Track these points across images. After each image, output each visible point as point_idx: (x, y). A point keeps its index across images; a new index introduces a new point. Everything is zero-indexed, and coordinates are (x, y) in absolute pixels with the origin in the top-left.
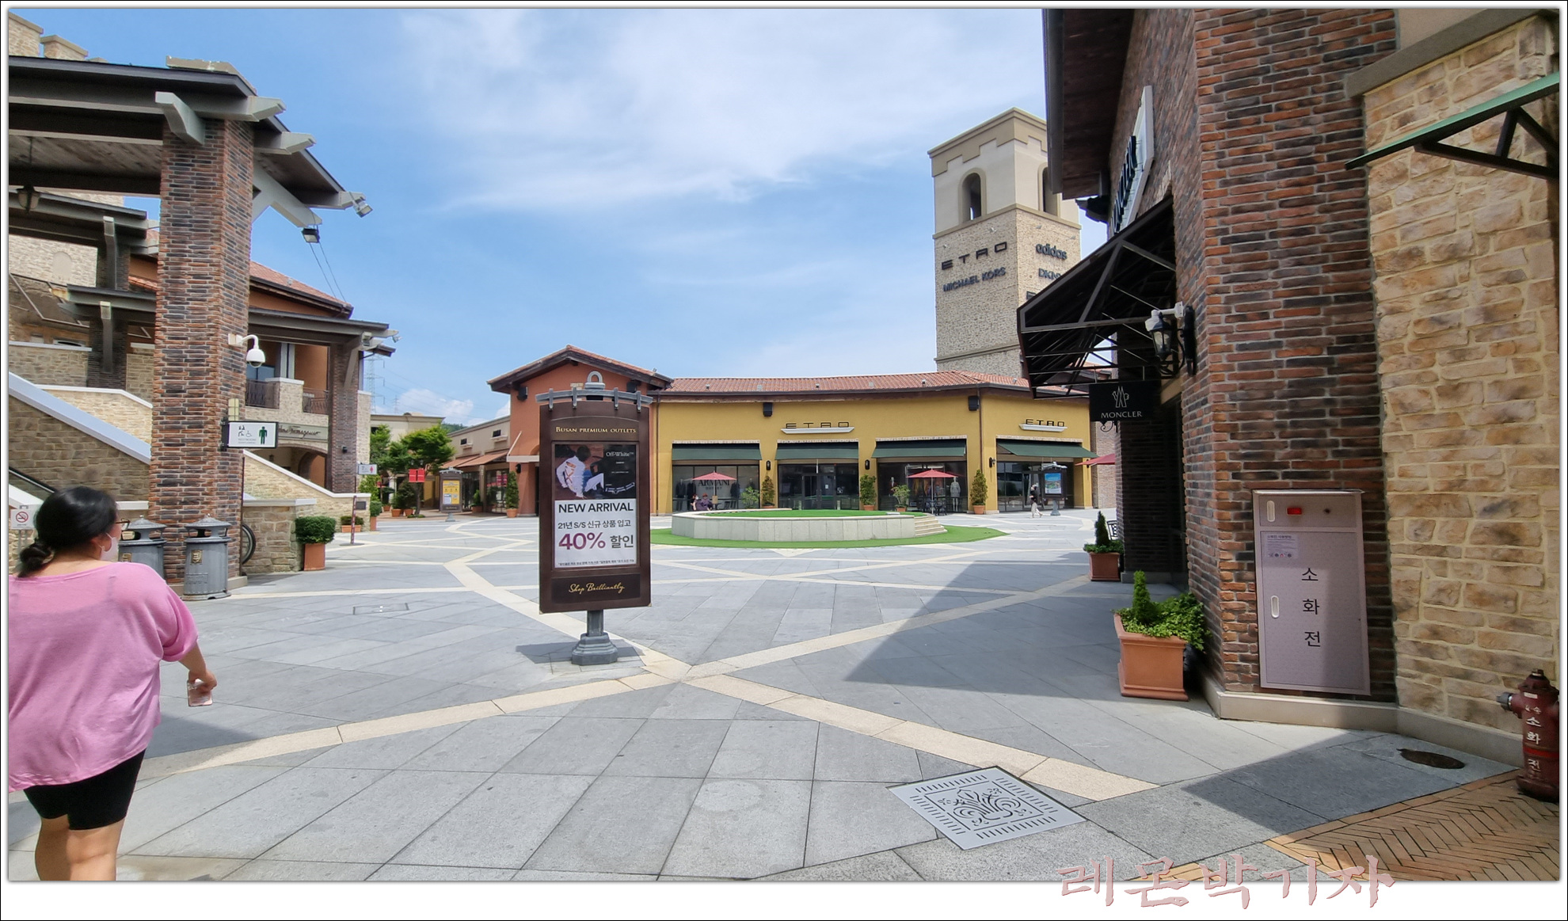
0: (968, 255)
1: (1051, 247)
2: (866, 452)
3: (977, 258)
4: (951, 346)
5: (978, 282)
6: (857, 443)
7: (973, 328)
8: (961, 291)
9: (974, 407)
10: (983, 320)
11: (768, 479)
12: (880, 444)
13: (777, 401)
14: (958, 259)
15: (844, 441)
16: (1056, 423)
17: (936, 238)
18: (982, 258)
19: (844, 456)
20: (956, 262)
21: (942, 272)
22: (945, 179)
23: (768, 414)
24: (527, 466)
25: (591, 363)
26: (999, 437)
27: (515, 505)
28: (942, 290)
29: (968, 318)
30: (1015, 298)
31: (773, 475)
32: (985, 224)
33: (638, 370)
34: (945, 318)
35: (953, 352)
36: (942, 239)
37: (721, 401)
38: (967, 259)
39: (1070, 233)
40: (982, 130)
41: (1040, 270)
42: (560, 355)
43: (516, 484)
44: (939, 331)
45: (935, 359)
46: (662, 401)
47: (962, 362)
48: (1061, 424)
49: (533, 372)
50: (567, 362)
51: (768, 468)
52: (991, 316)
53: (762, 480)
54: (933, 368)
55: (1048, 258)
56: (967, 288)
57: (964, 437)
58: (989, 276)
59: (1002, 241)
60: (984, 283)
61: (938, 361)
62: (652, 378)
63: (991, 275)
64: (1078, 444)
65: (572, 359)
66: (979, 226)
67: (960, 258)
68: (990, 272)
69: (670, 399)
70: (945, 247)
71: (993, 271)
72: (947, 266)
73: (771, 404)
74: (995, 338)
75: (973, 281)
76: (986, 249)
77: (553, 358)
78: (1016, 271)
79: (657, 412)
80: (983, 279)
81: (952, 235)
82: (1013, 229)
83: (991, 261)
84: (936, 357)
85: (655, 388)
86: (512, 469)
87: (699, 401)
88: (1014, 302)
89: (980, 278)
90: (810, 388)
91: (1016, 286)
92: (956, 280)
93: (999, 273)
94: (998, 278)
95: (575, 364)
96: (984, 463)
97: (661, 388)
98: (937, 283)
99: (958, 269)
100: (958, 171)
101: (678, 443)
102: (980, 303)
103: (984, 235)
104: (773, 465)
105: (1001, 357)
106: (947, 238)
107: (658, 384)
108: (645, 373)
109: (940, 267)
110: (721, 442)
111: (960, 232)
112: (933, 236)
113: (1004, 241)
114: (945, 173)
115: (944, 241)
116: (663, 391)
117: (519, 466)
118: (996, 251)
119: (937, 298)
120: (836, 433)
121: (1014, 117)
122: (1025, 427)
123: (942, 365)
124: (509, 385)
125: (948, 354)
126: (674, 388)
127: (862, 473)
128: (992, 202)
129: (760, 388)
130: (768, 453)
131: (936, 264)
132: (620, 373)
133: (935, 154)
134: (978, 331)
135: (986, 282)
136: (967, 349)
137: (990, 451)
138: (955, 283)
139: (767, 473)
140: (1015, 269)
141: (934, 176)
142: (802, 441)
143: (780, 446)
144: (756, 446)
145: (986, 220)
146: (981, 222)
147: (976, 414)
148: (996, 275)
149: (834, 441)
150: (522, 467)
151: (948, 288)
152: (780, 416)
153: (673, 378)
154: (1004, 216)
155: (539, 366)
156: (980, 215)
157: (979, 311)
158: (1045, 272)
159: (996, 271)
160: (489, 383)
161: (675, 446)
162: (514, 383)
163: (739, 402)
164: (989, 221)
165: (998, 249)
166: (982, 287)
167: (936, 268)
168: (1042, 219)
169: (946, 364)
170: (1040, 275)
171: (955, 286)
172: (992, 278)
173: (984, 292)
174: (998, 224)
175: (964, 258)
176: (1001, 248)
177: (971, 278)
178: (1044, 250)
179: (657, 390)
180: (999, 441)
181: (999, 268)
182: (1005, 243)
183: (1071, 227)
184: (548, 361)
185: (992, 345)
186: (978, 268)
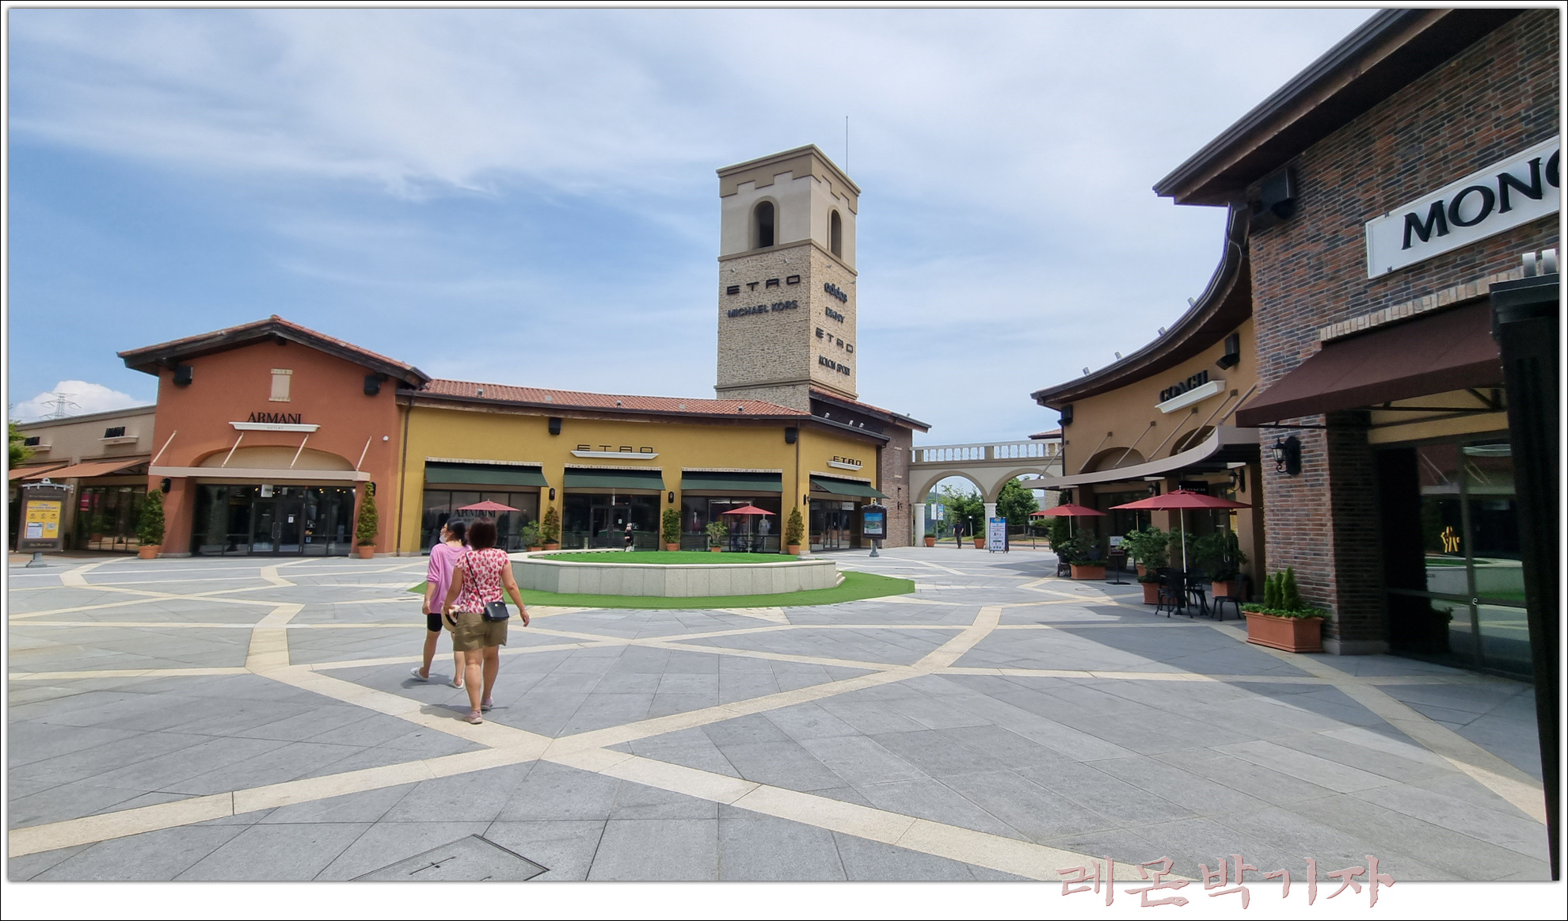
0: (757, 283)
1: (836, 288)
2: (672, 482)
3: (767, 287)
4: (733, 375)
5: (767, 311)
6: (660, 472)
7: (760, 358)
8: (747, 318)
9: (791, 439)
10: (771, 352)
11: (551, 511)
12: (687, 475)
13: (569, 417)
14: (745, 286)
15: (645, 468)
16: (855, 462)
17: (722, 260)
18: (773, 288)
19: (645, 487)
20: (743, 288)
21: (727, 297)
22: (735, 202)
23: (554, 431)
24: (183, 483)
25: (312, 343)
26: (812, 473)
27: (156, 540)
28: (726, 316)
29: (754, 348)
30: (806, 332)
31: (558, 504)
32: (777, 254)
33: (388, 361)
34: (728, 345)
35: (736, 381)
36: (727, 262)
37: (497, 411)
38: (756, 287)
39: (849, 277)
40: (776, 160)
41: (827, 308)
42: (259, 327)
43: (161, 509)
44: (721, 358)
45: (715, 387)
46: (416, 405)
47: (746, 392)
48: (858, 463)
49: (205, 348)
50: (270, 338)
51: (552, 498)
52: (779, 348)
53: (543, 511)
54: (713, 395)
55: (833, 298)
56: (754, 316)
57: (779, 471)
58: (779, 307)
59: (795, 274)
60: (774, 313)
61: (719, 389)
62: (408, 372)
63: (781, 307)
64: (867, 484)
65: (279, 334)
66: (770, 255)
67: (748, 285)
68: (781, 304)
69: (428, 403)
70: (733, 271)
71: (784, 302)
72: (733, 291)
73: (559, 420)
74: (783, 370)
75: (761, 310)
76: (777, 280)
77: (247, 330)
78: (809, 306)
79: (407, 419)
80: (773, 309)
81: (740, 260)
82: (807, 264)
83: (782, 293)
84: (716, 384)
85: (407, 386)
86: (154, 486)
87: (467, 409)
88: (805, 337)
89: (769, 308)
90: (611, 405)
91: (807, 320)
92: (743, 307)
93: (791, 305)
94: (789, 311)
95: (282, 342)
96: (797, 499)
97: (414, 388)
98: (721, 308)
99: (746, 295)
100: (750, 196)
101: (433, 460)
102: (767, 334)
103: (773, 264)
104: (558, 495)
105: (789, 390)
106: (734, 263)
107: (413, 382)
108: (398, 365)
109: (725, 291)
110: (492, 462)
111: (749, 259)
112: (719, 258)
113: (797, 274)
114: (735, 196)
115: (729, 265)
116: (417, 391)
117: (167, 484)
118: (788, 283)
119: (720, 323)
120: (636, 459)
121: (812, 153)
122: (834, 464)
123: (722, 393)
124: (161, 361)
125: (730, 382)
126: (431, 389)
127: (664, 507)
128: (784, 233)
129: (548, 400)
130: (553, 477)
131: (720, 288)
132: (358, 362)
133: (725, 174)
134: (764, 362)
135: (775, 313)
136: (751, 379)
137: (805, 489)
138: (741, 310)
139: (550, 504)
140: (808, 303)
141: (722, 197)
142: (594, 467)
143: (568, 471)
144: (538, 470)
145: (778, 250)
146: (773, 251)
147: (794, 447)
148: (787, 307)
149: (633, 468)
150: (173, 485)
151: (733, 314)
152: (571, 436)
153: (432, 378)
154: (797, 249)
155: (218, 339)
156: (772, 244)
157: (767, 341)
158: (831, 310)
159: (787, 302)
160: (121, 355)
161: (429, 464)
162: (169, 359)
163: (520, 413)
164: (782, 252)
165: (790, 281)
166: (772, 317)
167: (720, 292)
168: (830, 259)
169: (727, 393)
170: (826, 314)
171: (742, 313)
172: (782, 310)
173: (773, 323)
174: (791, 256)
175: (752, 285)
176: (794, 280)
177: (760, 307)
178: (830, 289)
179: (411, 390)
180: (812, 477)
181: (791, 300)
182: (798, 276)
183: (850, 272)
184: (235, 333)
185: (779, 377)
186: (768, 298)
